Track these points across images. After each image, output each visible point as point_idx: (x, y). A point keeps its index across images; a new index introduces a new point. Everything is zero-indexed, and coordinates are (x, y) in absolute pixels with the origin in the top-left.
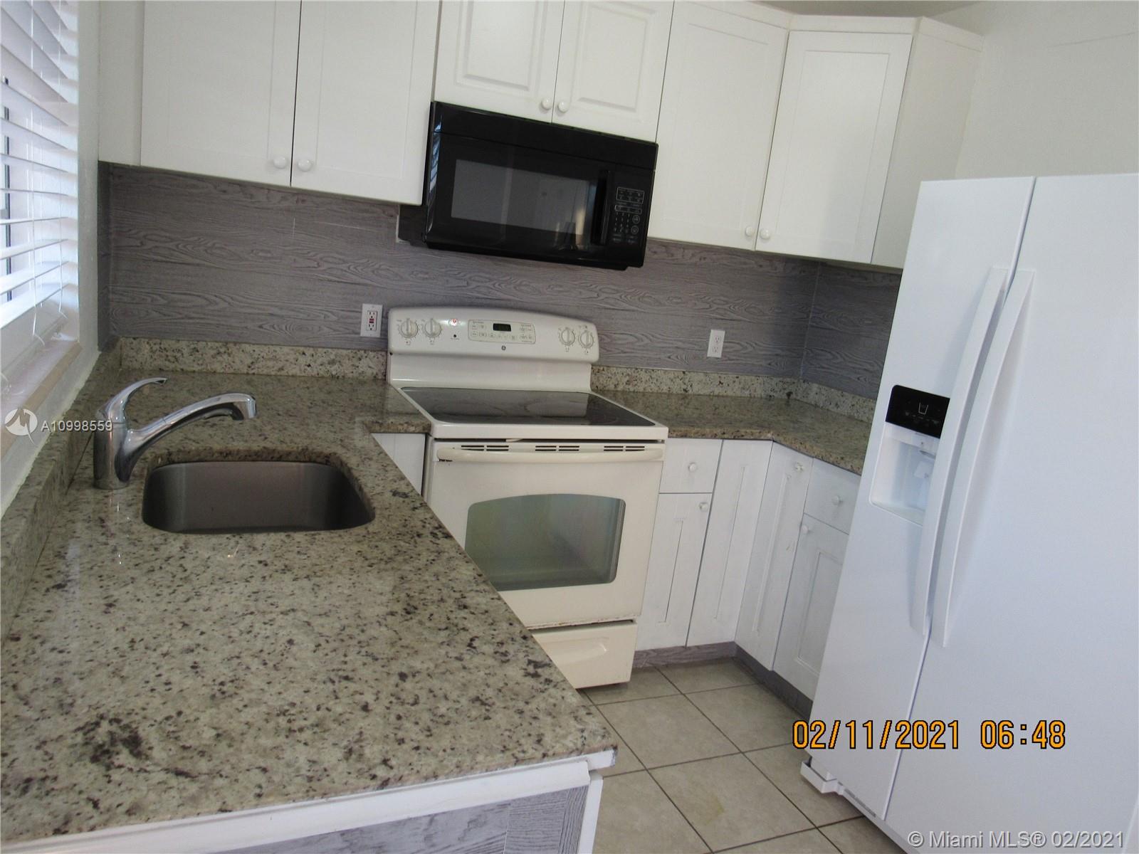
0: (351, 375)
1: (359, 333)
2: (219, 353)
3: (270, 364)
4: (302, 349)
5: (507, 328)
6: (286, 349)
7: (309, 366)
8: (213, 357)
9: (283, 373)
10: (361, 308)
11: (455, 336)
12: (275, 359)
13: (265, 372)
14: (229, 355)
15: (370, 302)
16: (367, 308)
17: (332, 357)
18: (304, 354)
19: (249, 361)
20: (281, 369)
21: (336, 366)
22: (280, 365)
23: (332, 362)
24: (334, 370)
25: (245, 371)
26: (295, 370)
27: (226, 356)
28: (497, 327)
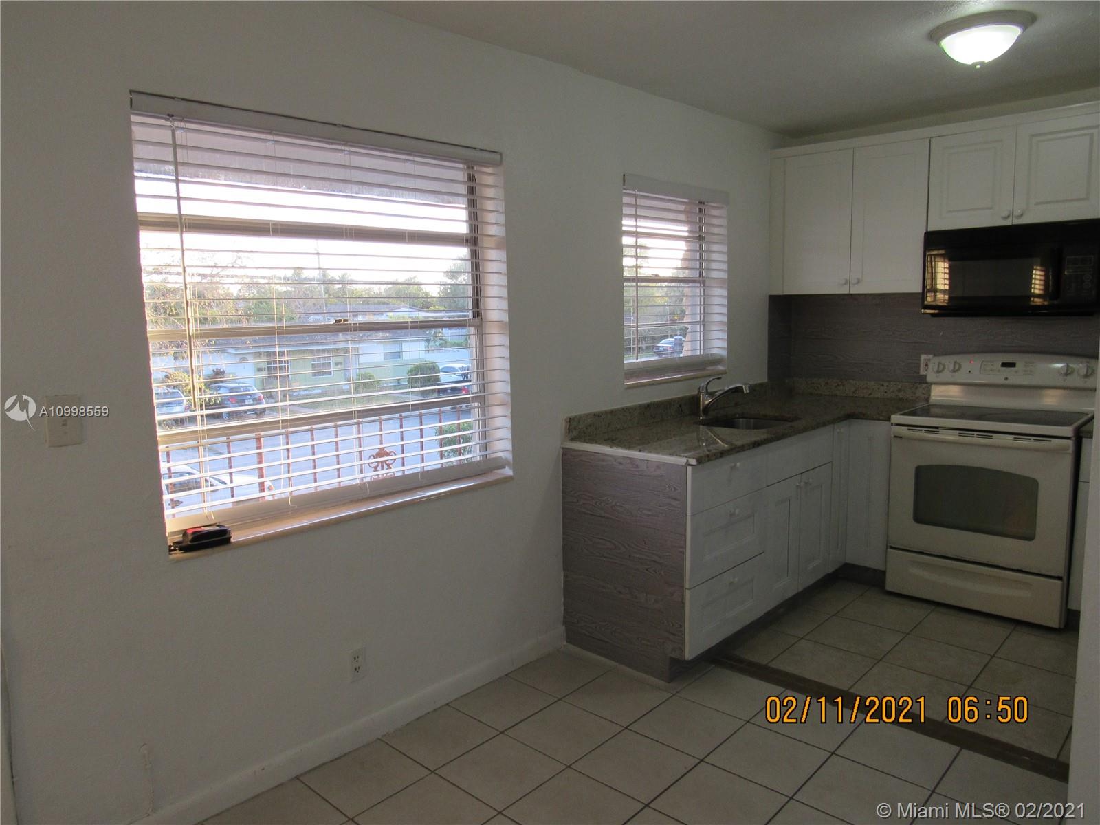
0: (911, 398)
1: (919, 373)
2: (838, 385)
3: (865, 391)
4: (881, 383)
5: (1013, 365)
6: (873, 383)
7: (886, 392)
8: (836, 387)
9: (872, 396)
10: (920, 357)
11: (970, 371)
12: (867, 388)
13: (862, 395)
14: (843, 385)
15: (926, 353)
16: (923, 357)
17: (899, 387)
18: (883, 385)
19: (853, 389)
20: (870, 394)
21: (902, 393)
22: (870, 392)
23: (899, 390)
24: (901, 395)
25: (851, 395)
26: (878, 395)
27: (842, 387)
28: (1005, 365)
